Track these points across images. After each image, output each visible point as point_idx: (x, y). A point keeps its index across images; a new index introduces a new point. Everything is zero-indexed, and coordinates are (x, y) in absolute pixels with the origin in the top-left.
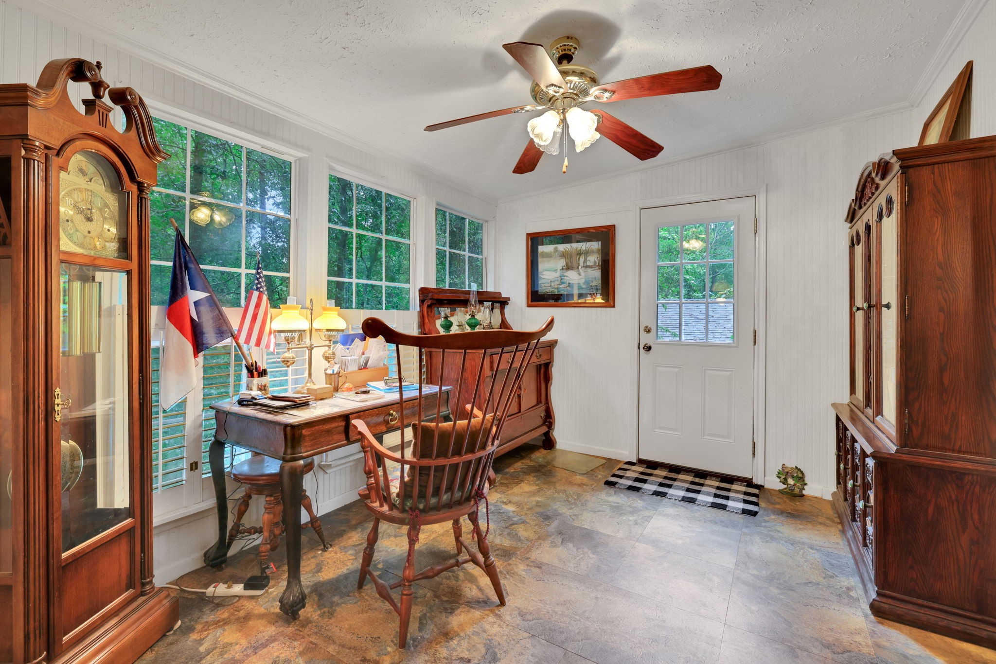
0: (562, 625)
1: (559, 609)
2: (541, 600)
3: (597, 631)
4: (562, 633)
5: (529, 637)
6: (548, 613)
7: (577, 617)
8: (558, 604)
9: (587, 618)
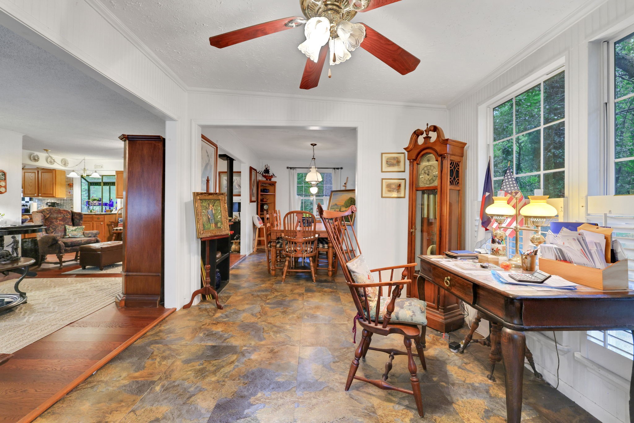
0: (306, 392)
1: (314, 401)
2: (329, 402)
3: (286, 396)
4: (304, 388)
5: (318, 379)
6: (319, 396)
7: (300, 400)
8: (317, 404)
9: (295, 402)
